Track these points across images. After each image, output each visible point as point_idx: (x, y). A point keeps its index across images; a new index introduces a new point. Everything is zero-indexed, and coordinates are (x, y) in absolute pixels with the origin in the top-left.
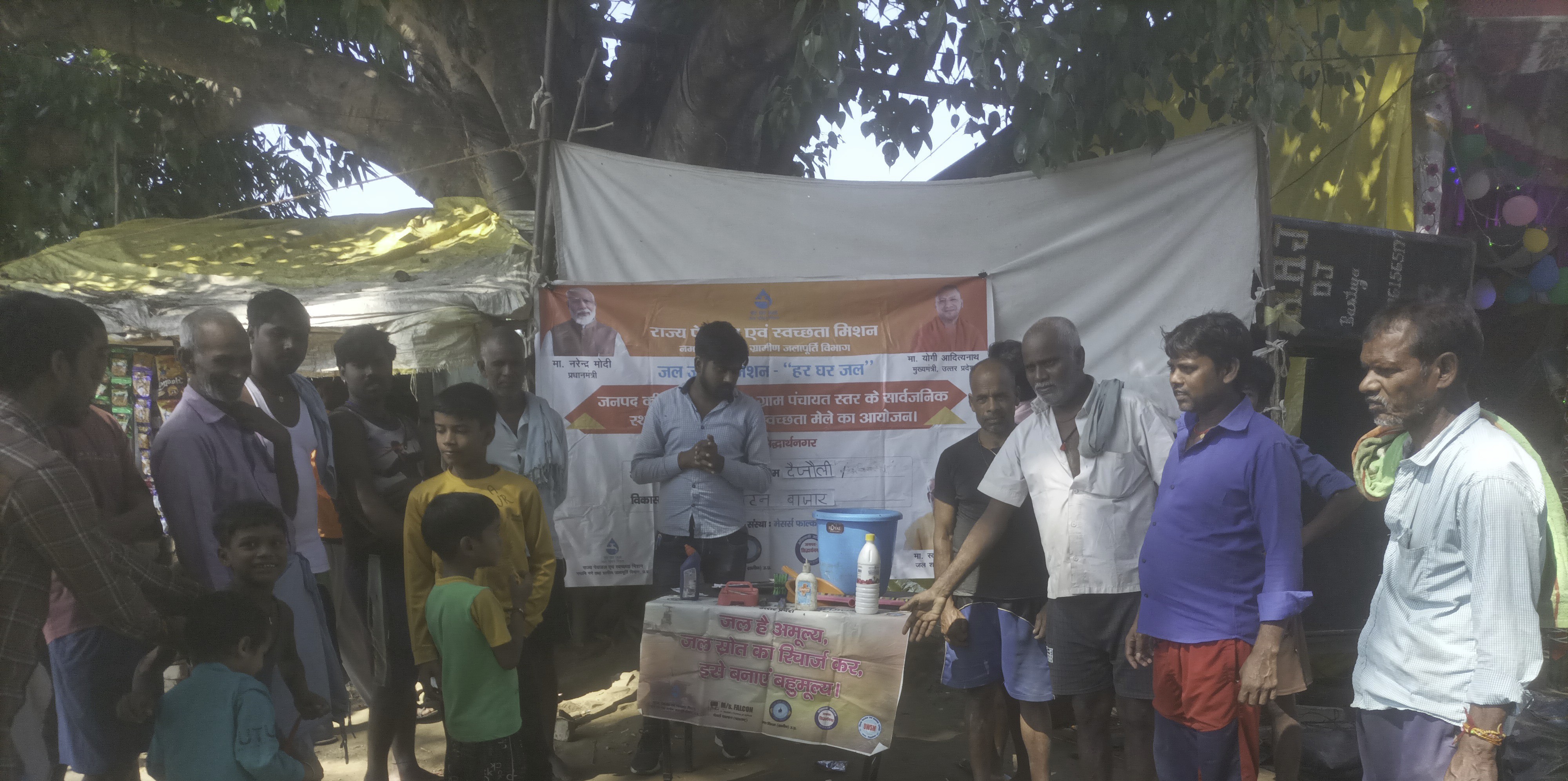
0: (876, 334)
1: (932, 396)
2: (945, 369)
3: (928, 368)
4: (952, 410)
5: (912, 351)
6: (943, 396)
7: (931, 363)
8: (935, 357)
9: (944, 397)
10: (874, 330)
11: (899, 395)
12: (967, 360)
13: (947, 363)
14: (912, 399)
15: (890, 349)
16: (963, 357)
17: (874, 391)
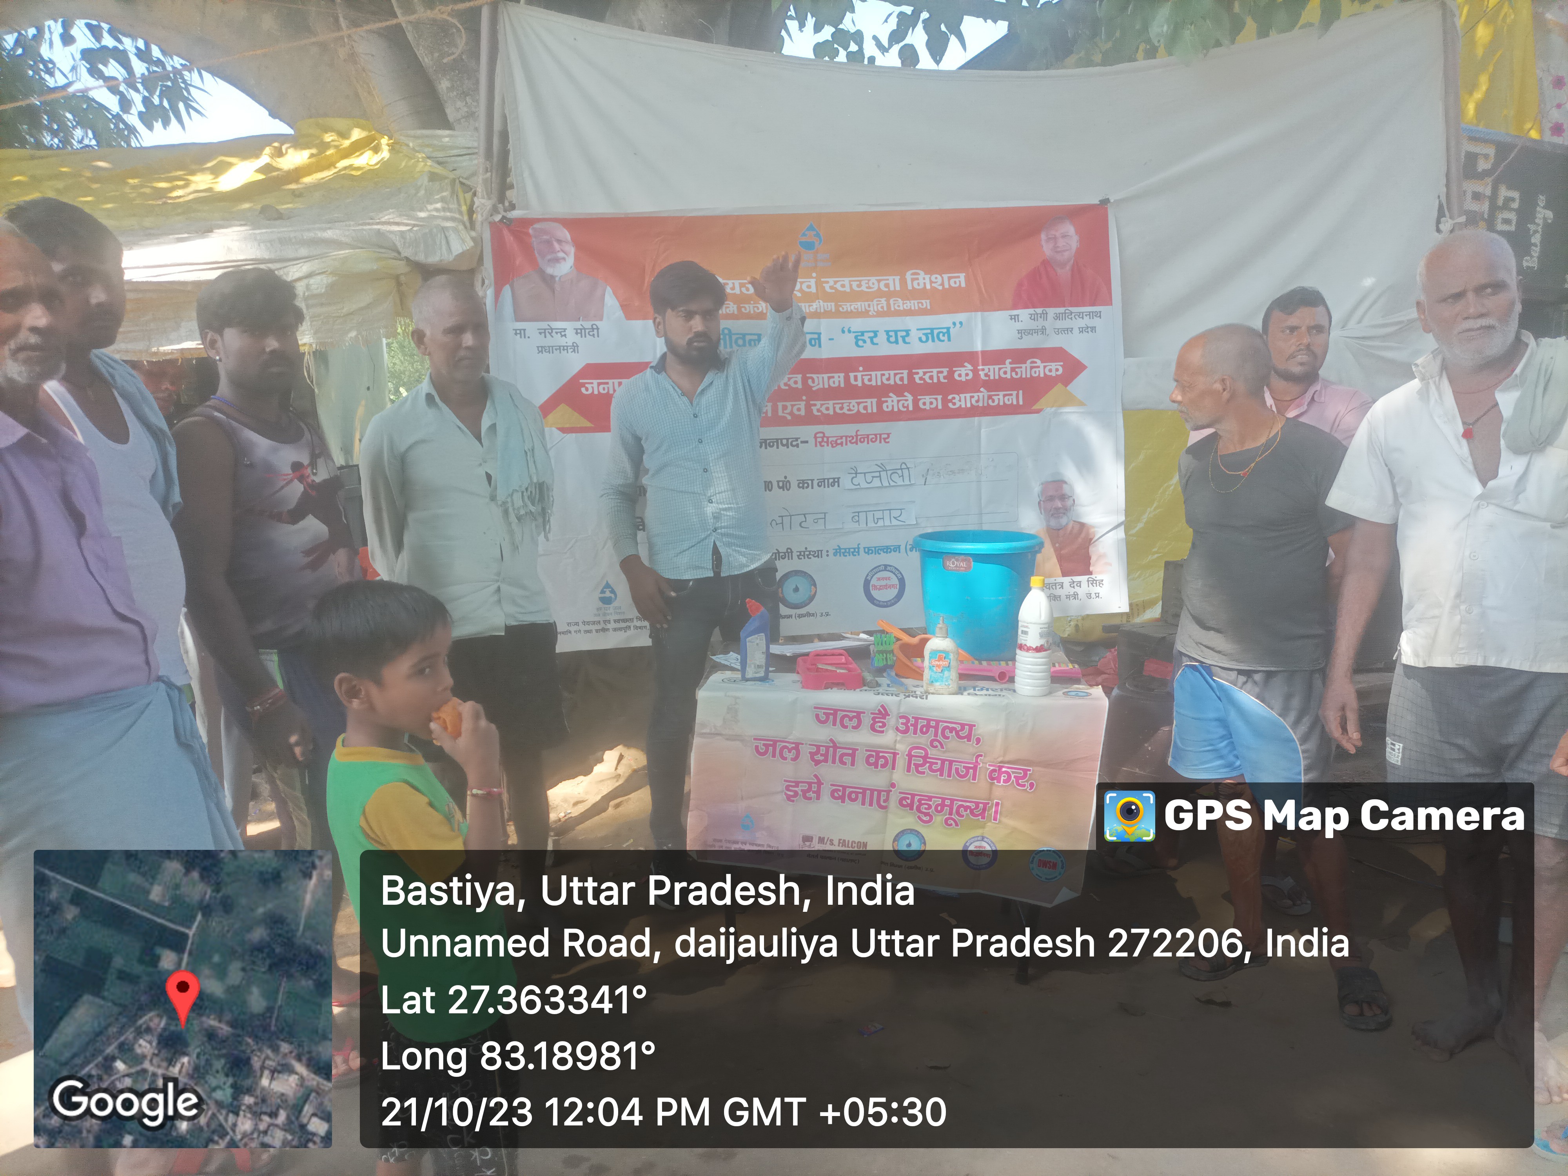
0: (963, 285)
1: (1042, 369)
2: (1059, 331)
3: (1036, 331)
4: (1068, 388)
5: (1015, 307)
6: (1055, 368)
7: (1040, 323)
8: (1045, 315)
9: (1057, 370)
10: (960, 280)
11: (1000, 369)
12: (1086, 318)
13: (1061, 324)
14: (1017, 374)
15: (987, 305)
16: (1081, 315)
17: (966, 364)
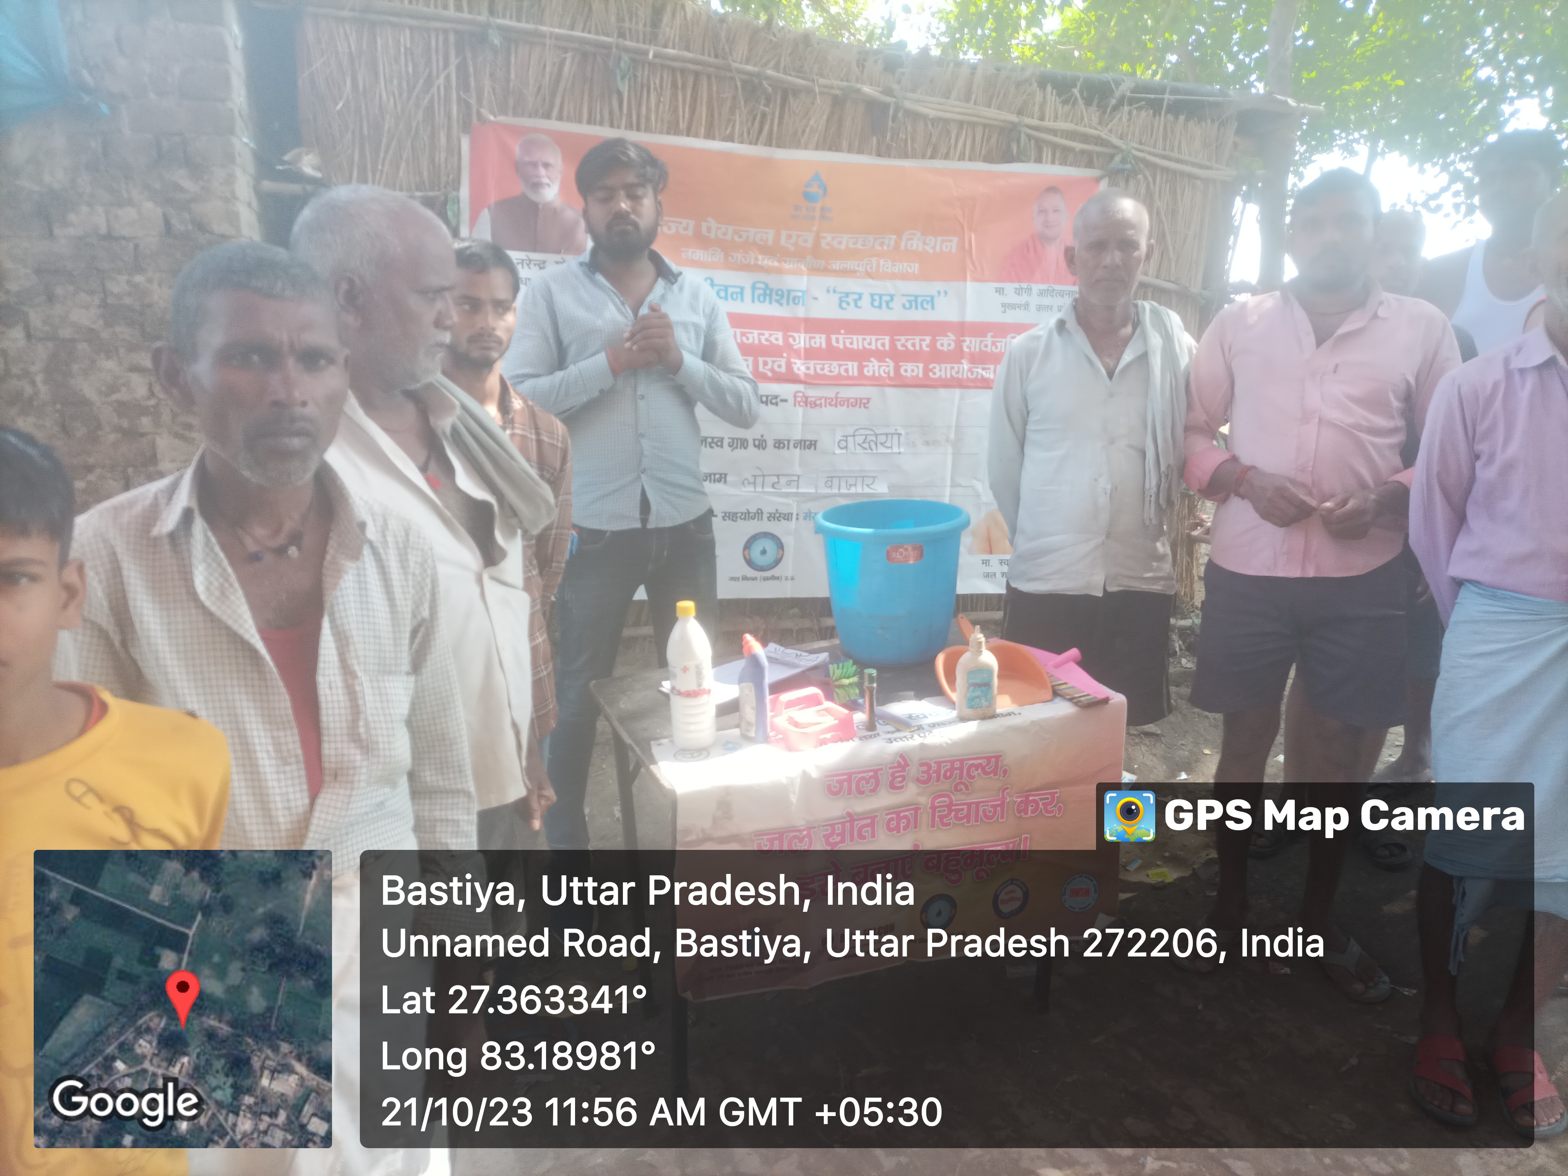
17: (949, 334)
